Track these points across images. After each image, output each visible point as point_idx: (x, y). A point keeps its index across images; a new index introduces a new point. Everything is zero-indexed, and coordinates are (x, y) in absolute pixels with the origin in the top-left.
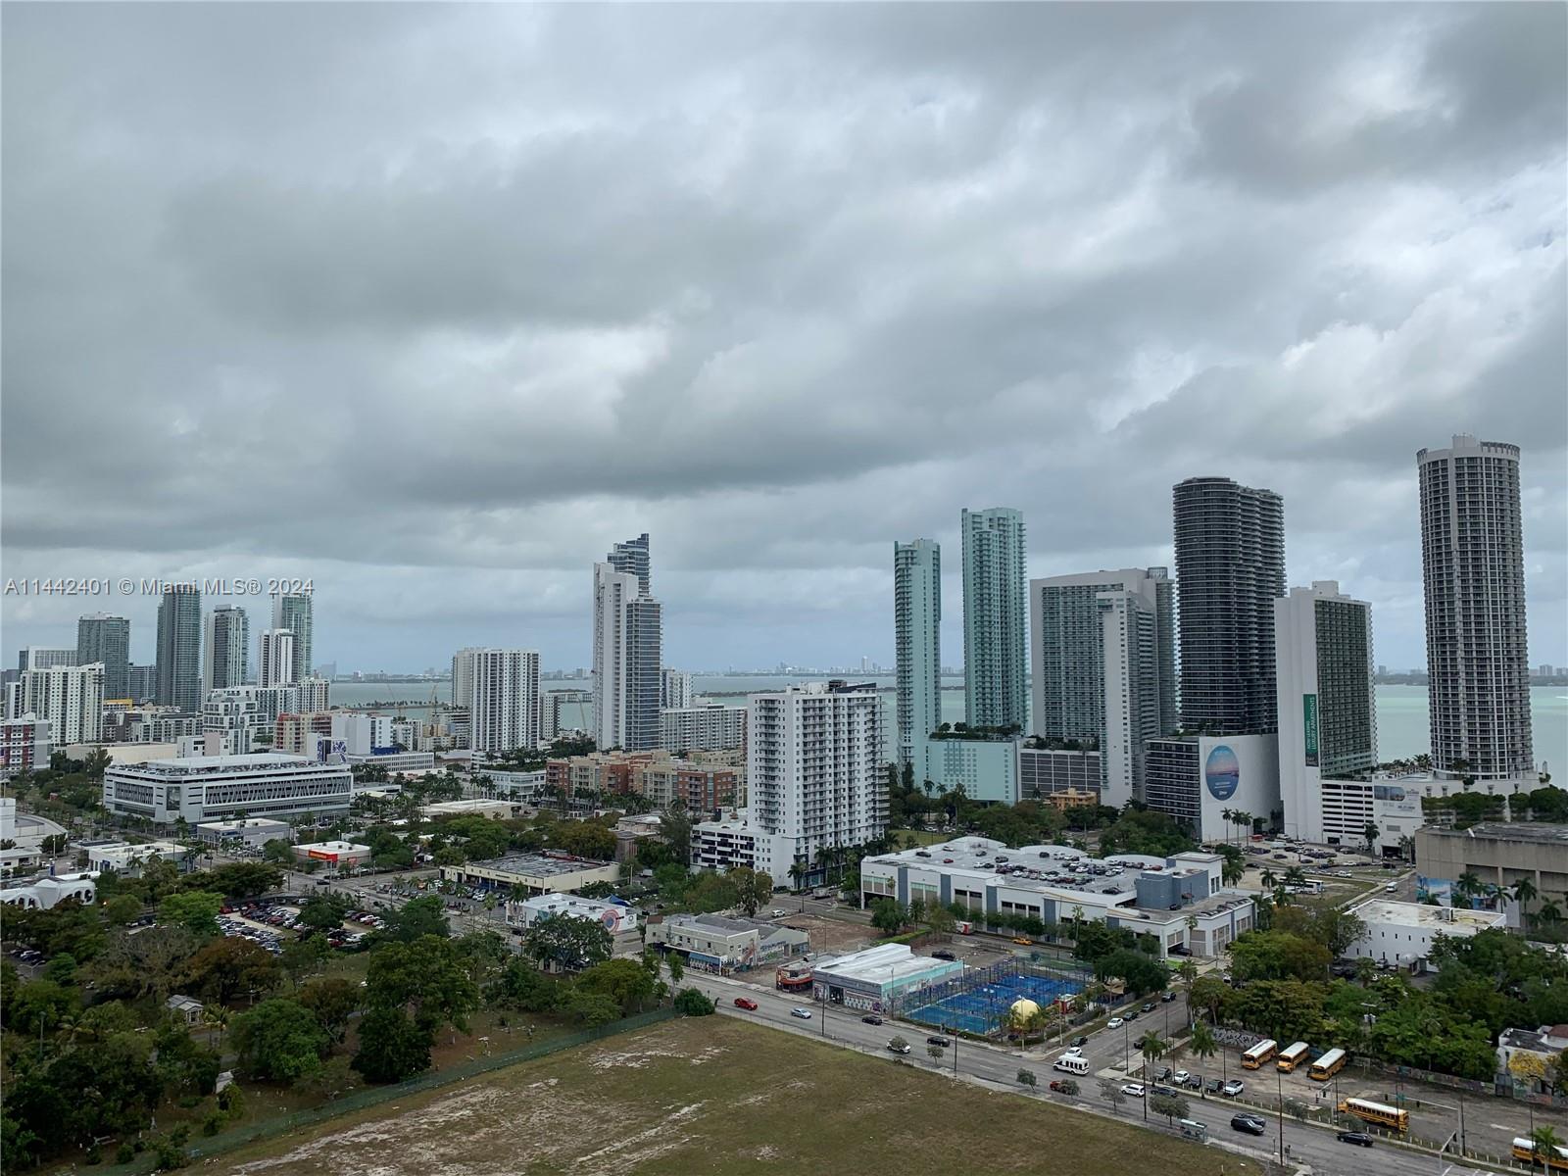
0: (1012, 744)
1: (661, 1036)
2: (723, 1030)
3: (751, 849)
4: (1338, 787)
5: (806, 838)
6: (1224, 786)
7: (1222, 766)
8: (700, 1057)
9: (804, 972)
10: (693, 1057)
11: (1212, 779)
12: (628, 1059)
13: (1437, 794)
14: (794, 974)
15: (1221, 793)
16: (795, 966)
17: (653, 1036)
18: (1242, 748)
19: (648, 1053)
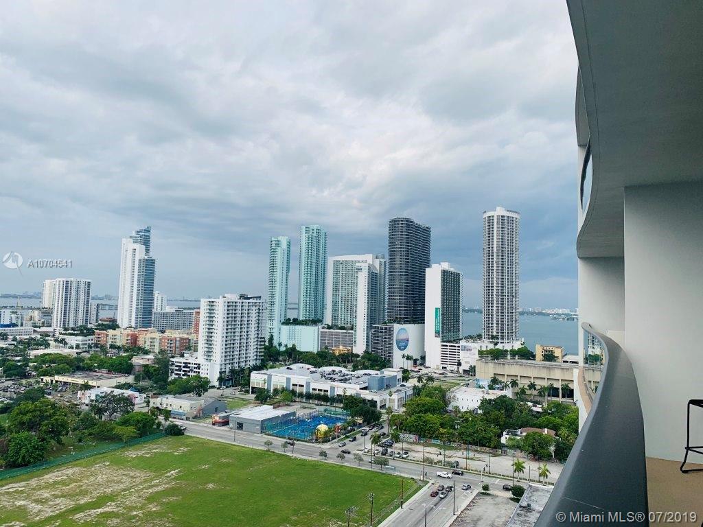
0: (317, 327)
1: (159, 444)
2: (189, 441)
3: (199, 369)
4: (447, 346)
5: (225, 364)
6: (403, 345)
7: (402, 336)
8: (178, 451)
10: (175, 452)
11: (398, 342)
12: (143, 454)
13: (484, 349)
15: (402, 348)
16: (221, 415)
17: (155, 444)
18: (411, 330)
19: (154, 451)
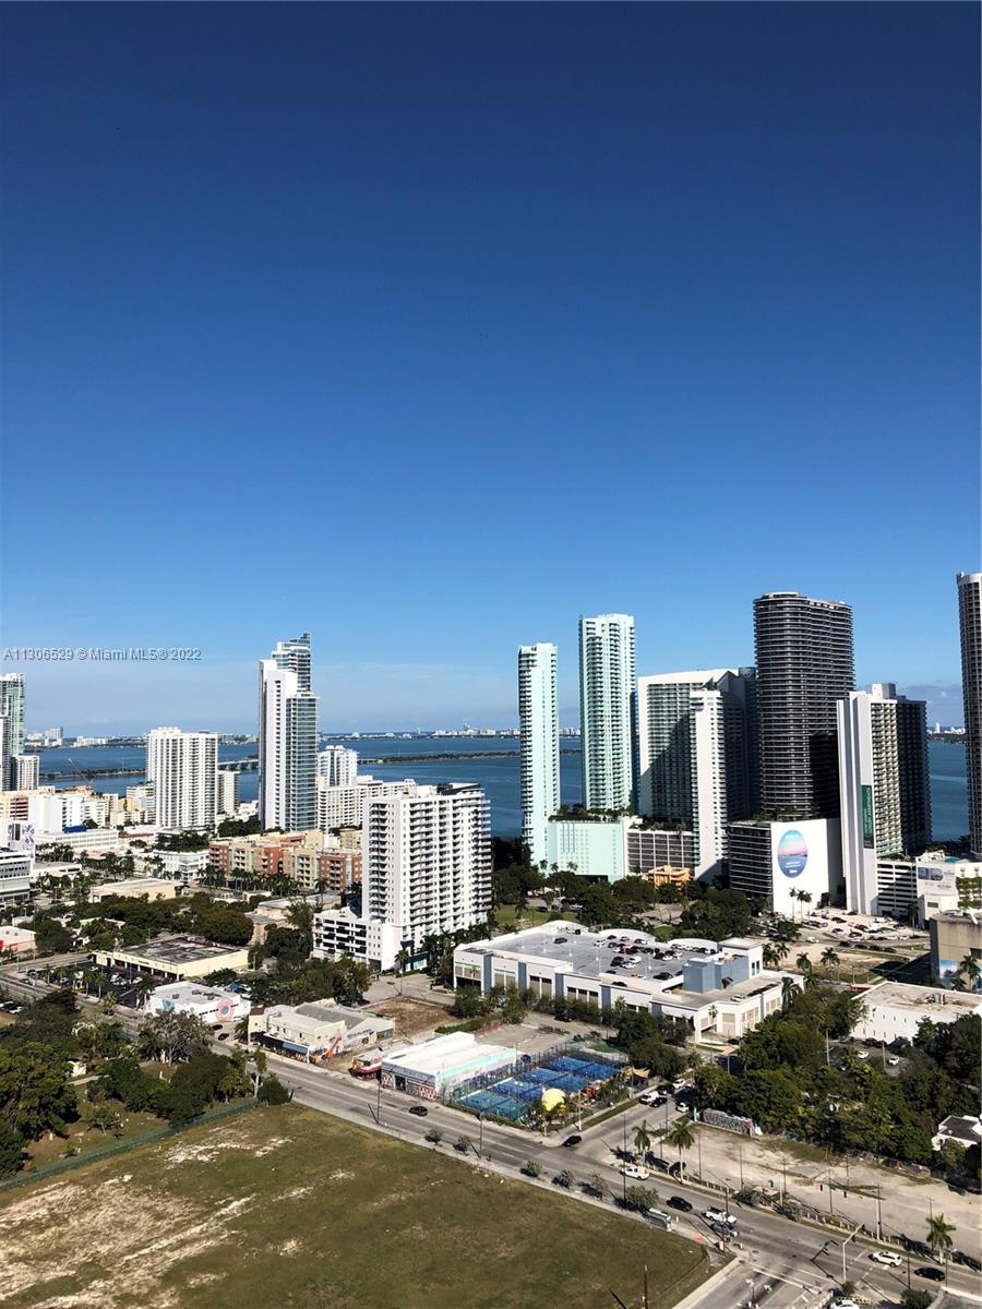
0: (620, 825)
1: (235, 1127)
2: (294, 1119)
3: (364, 935)
4: (890, 867)
5: (413, 926)
6: (794, 866)
7: (793, 846)
8: (265, 1148)
9: (376, 1061)
10: (257, 1149)
11: (783, 860)
12: (200, 1153)
13: (971, 876)
14: (367, 1063)
15: (791, 872)
16: (368, 1056)
17: (231, 1127)
18: (811, 834)
19: (220, 1146)
